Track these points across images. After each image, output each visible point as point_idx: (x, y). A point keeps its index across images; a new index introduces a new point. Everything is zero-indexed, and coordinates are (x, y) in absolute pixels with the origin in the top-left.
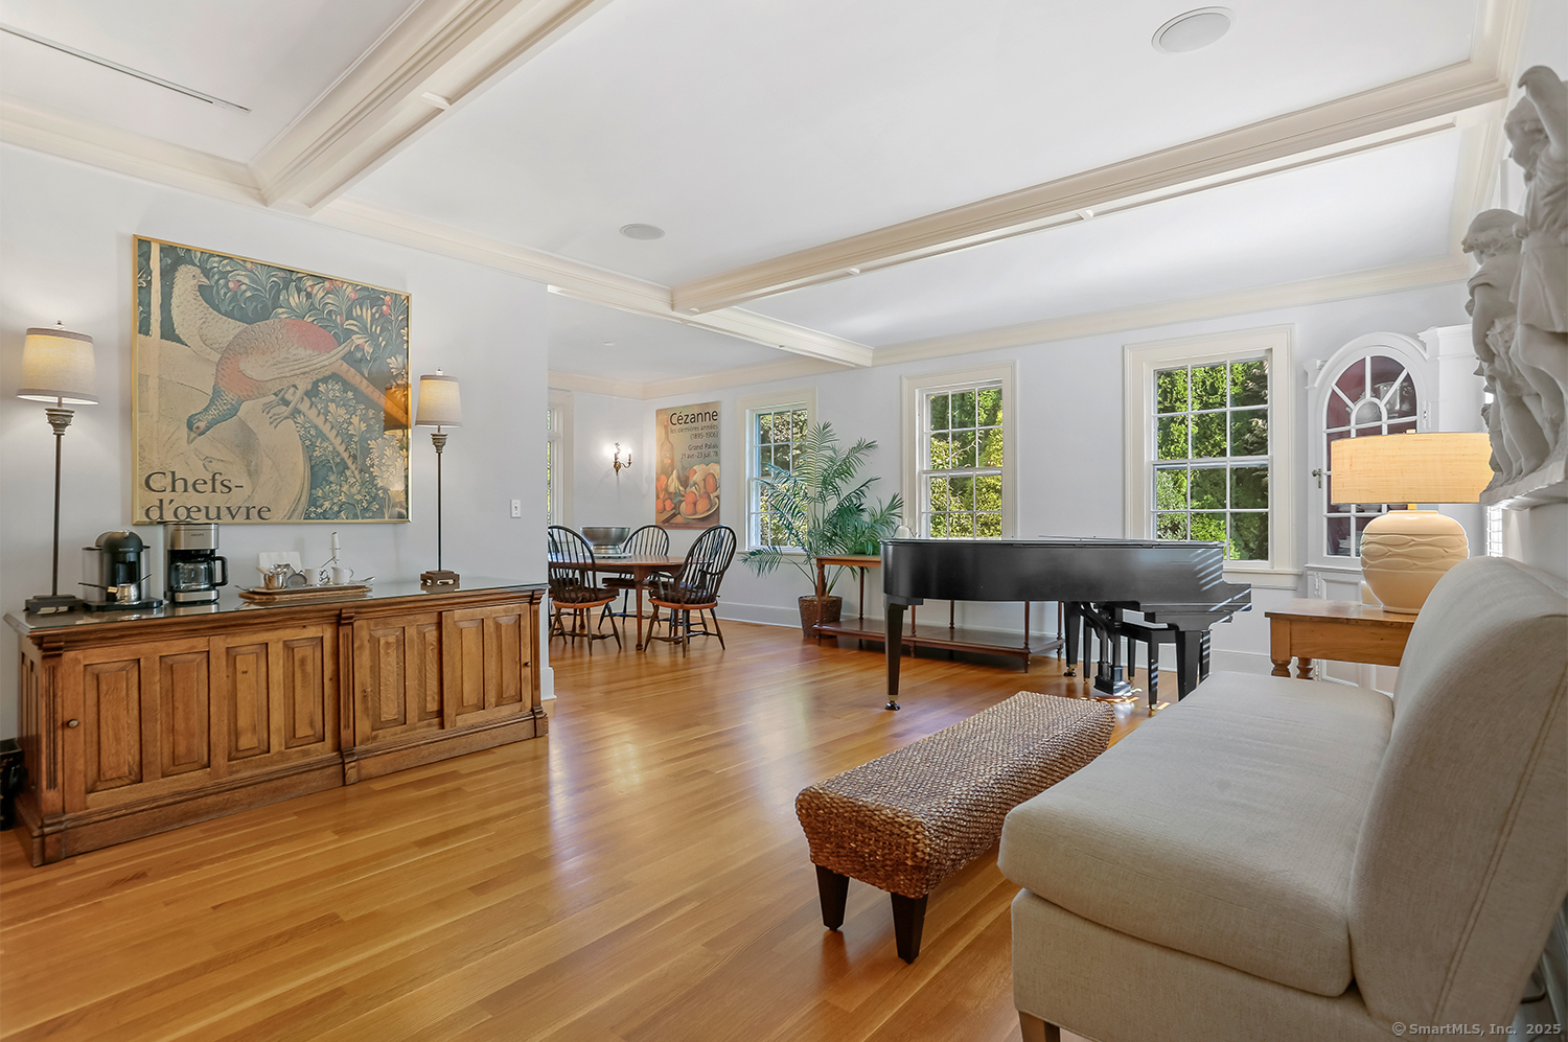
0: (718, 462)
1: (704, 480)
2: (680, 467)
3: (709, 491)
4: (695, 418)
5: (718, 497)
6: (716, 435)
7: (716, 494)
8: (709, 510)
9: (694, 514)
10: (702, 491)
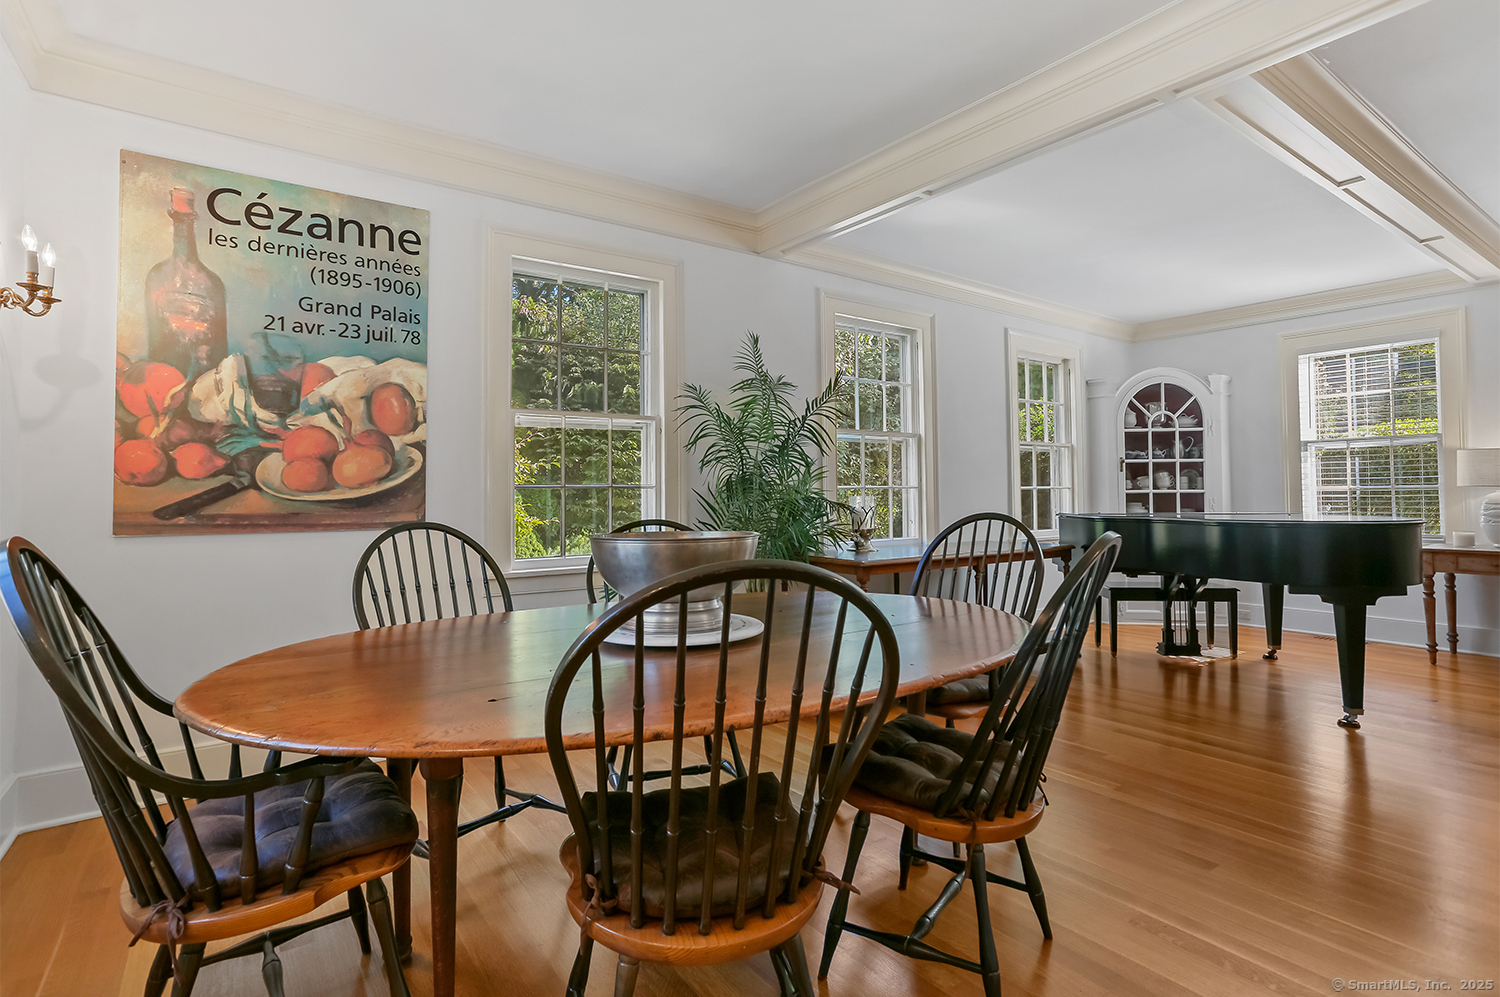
0: (422, 360)
1: (368, 399)
2: (256, 350)
3: (386, 428)
4: (323, 227)
5: (420, 446)
6: (413, 290)
7: (410, 438)
8: (386, 477)
9: (326, 489)
10: (357, 428)
